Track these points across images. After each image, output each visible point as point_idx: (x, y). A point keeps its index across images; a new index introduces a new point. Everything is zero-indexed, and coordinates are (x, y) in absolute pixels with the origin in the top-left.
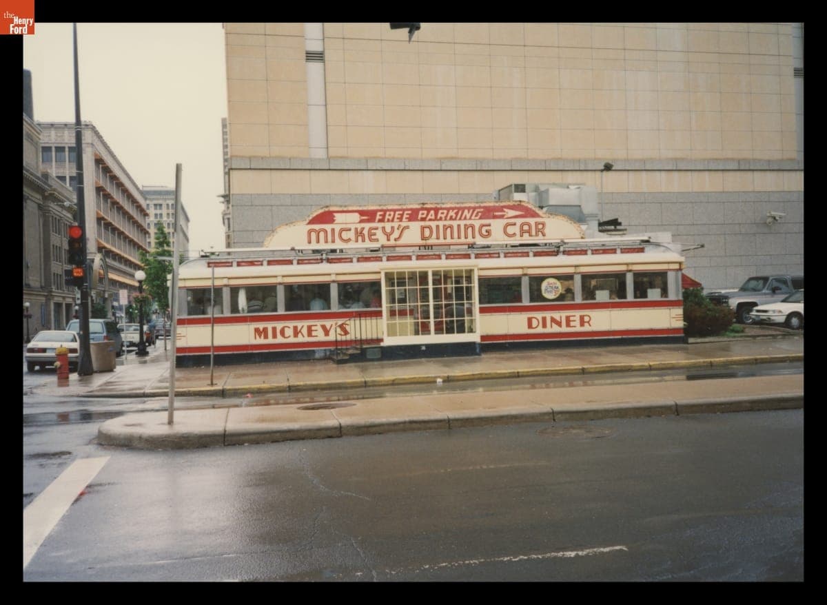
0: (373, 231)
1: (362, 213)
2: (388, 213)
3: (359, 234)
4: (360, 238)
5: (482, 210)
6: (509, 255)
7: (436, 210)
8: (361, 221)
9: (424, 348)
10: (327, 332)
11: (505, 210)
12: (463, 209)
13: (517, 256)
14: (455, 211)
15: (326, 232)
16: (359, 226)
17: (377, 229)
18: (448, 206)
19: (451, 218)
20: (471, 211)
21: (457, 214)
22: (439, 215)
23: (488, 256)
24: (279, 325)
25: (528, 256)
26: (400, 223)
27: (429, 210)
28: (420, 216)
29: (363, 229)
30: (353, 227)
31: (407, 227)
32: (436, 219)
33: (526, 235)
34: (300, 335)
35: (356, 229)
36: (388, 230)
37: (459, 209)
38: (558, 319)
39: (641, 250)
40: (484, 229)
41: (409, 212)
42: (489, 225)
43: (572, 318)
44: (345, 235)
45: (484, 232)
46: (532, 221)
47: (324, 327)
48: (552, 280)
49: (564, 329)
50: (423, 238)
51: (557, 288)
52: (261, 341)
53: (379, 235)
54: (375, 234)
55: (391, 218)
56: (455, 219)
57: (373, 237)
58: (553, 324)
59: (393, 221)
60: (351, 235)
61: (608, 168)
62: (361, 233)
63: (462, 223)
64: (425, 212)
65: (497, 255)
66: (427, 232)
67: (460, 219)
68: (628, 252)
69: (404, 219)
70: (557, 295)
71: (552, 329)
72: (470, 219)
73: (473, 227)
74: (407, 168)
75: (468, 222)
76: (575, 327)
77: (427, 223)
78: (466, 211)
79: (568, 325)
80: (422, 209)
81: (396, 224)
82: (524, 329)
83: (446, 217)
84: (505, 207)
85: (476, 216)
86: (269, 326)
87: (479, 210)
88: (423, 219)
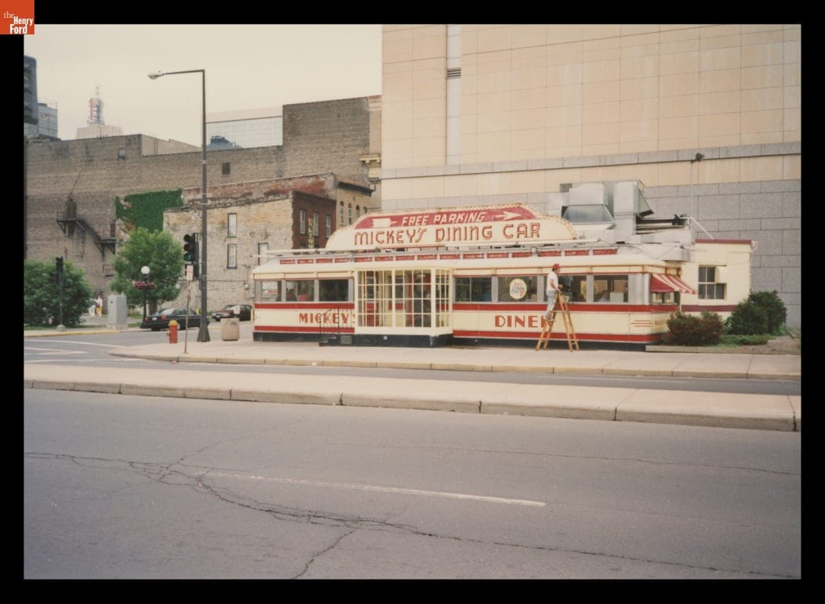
0: (400, 234)
1: (392, 218)
2: (411, 218)
3: (390, 235)
4: (390, 240)
5: (485, 213)
6: (492, 256)
7: (448, 214)
8: (392, 226)
9: (386, 338)
10: (345, 320)
11: (505, 212)
12: (469, 212)
13: (498, 257)
14: (463, 214)
15: (367, 234)
16: (390, 230)
17: (402, 232)
18: (458, 210)
19: (460, 222)
20: (476, 214)
21: (464, 217)
22: (450, 219)
23: (474, 256)
24: (315, 312)
25: (508, 257)
26: (420, 227)
27: (442, 214)
28: (435, 220)
29: (392, 232)
30: (386, 231)
31: (425, 230)
32: (447, 222)
33: (522, 236)
34: (328, 321)
35: (388, 233)
36: (411, 233)
37: (466, 212)
38: (522, 319)
39: (613, 252)
40: (486, 231)
41: (427, 217)
42: (491, 227)
43: (534, 319)
44: (381, 238)
45: (486, 234)
46: (528, 222)
47: (343, 315)
48: (518, 281)
49: (527, 329)
50: (438, 239)
51: (523, 289)
52: (303, 324)
53: (405, 238)
54: (401, 237)
55: (413, 222)
56: (462, 222)
57: (400, 239)
58: (517, 323)
59: (414, 225)
60: (384, 237)
61: (699, 158)
62: (391, 235)
63: (468, 225)
64: (440, 216)
65: (481, 256)
66: (440, 234)
67: (467, 222)
68: (601, 254)
69: (423, 223)
70: (523, 296)
71: (517, 328)
72: (475, 222)
73: (477, 228)
74: (529, 168)
75: (473, 225)
76: (536, 327)
77: (441, 226)
78: (472, 214)
79: (530, 325)
80: (439, 213)
81: (416, 228)
82: (492, 327)
83: (456, 220)
84: (505, 209)
85: (480, 219)
86: (308, 312)
87: (483, 213)
88: (438, 223)
